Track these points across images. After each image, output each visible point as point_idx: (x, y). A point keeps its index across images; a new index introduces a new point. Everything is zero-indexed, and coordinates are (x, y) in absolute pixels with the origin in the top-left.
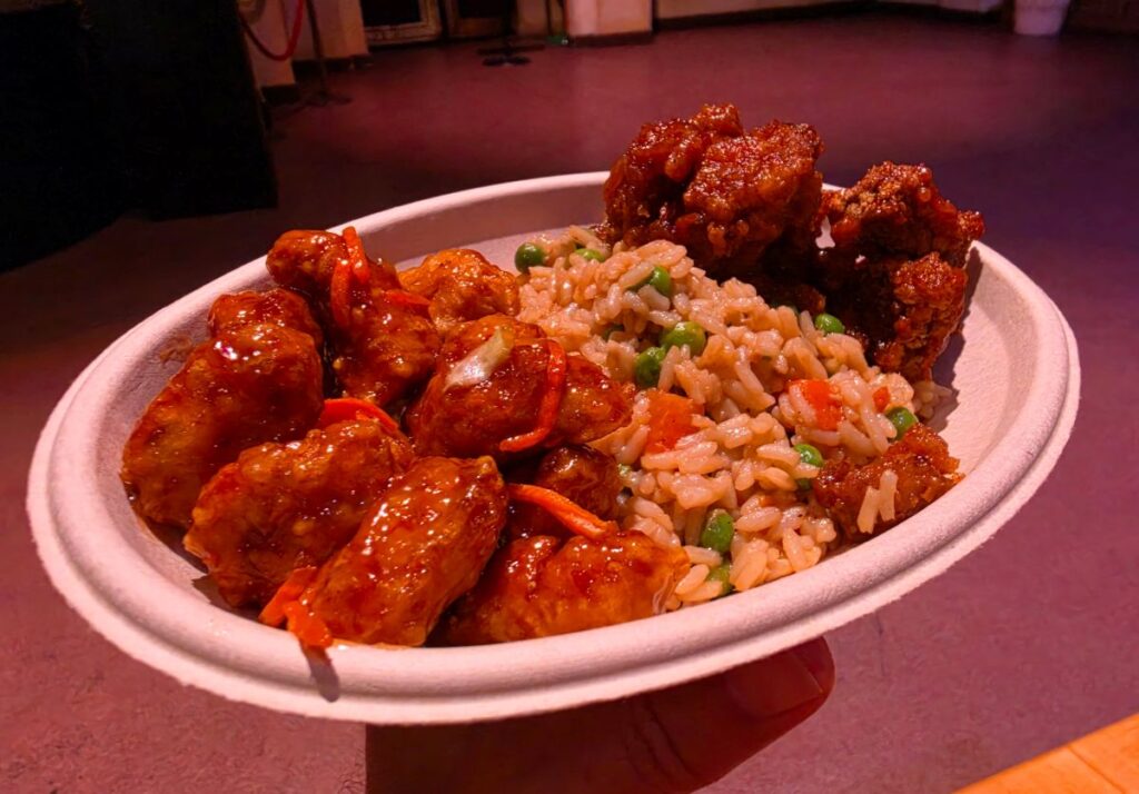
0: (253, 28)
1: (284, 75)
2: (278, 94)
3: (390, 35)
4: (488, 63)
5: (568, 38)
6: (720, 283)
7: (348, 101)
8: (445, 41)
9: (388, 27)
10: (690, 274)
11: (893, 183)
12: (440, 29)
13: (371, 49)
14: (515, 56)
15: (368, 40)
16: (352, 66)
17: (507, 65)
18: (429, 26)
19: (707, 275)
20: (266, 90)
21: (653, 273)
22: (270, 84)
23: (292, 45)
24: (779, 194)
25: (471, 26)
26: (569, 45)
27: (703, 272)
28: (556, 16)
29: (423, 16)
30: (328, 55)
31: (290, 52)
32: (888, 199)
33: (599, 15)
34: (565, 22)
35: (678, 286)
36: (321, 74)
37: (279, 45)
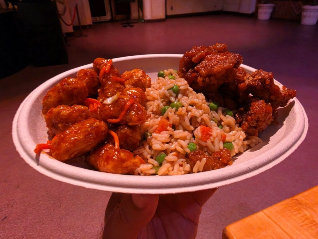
0: (63, 17)
1: (71, 30)
2: (69, 34)
3: (98, 19)
4: (123, 27)
5: (144, 20)
6: (197, 93)
7: (87, 36)
8: (112, 21)
9: (97, 17)
10: (188, 89)
11: (259, 76)
12: (111, 17)
13: (93, 23)
14: (130, 25)
15: (93, 21)
16: (88, 27)
17: (128, 27)
18: (108, 17)
19: (193, 90)
20: (66, 34)
21: (173, 87)
22: (67, 32)
23: (73, 21)
24: (219, 73)
25: (119, 17)
26: (144, 22)
27: (193, 89)
28: (141, 15)
29: (107, 14)
30: (82, 24)
31: (72, 24)
32: (256, 80)
33: (152, 14)
34: (143, 16)
35: (181, 92)
36: (79, 29)
37: (69, 22)
